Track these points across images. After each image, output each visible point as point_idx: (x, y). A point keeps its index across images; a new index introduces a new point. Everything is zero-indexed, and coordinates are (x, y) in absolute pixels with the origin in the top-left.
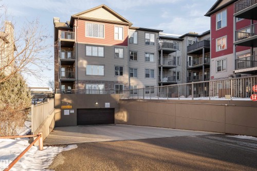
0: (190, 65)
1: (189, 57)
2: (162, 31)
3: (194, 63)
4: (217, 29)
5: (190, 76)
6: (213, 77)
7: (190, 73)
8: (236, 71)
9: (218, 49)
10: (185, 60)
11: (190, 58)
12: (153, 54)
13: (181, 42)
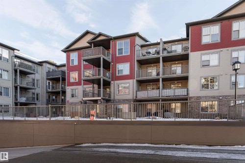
0: (49, 88)
1: (48, 81)
2: (18, 50)
3: (53, 88)
4: (71, 65)
5: (49, 98)
6: (68, 101)
7: (49, 96)
8: (84, 99)
9: (72, 80)
10: (45, 83)
11: (49, 83)
12: (8, 71)
13: (40, 67)
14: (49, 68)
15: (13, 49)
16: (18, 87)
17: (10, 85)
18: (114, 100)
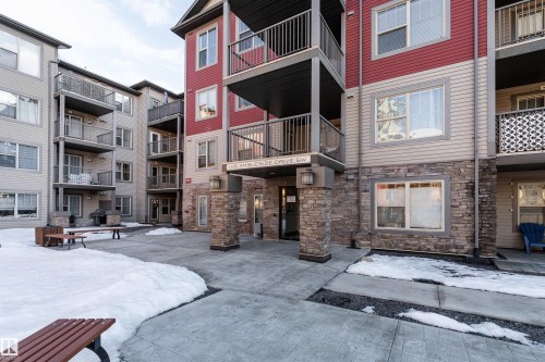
0: (155, 150)
1: (152, 133)
2: (69, 47)
3: (165, 148)
4: (198, 68)
5: (155, 173)
6: (189, 181)
7: (155, 169)
8: (230, 167)
10: (145, 138)
11: (155, 137)
12: (35, 102)
13: (135, 98)
14: (156, 101)
15: (55, 44)
16: (62, 144)
17: (42, 138)
18: (358, 171)
